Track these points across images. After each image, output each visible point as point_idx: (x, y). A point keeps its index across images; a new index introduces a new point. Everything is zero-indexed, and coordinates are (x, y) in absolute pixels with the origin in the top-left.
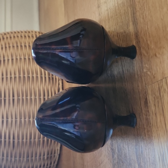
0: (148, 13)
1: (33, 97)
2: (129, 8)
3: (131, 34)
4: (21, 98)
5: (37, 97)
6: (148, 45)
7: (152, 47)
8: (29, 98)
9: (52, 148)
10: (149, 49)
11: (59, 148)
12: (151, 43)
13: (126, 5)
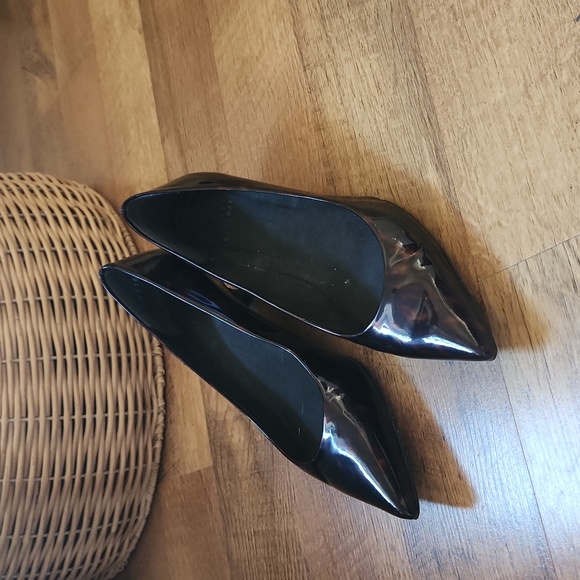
0: (475, 152)
1: (90, 355)
2: (423, 140)
3: (433, 188)
4: (59, 357)
5: (101, 355)
6: (479, 206)
7: (491, 210)
8: (80, 356)
9: (133, 497)
10: (482, 214)
11: (149, 498)
12: (487, 203)
13: (413, 132)
